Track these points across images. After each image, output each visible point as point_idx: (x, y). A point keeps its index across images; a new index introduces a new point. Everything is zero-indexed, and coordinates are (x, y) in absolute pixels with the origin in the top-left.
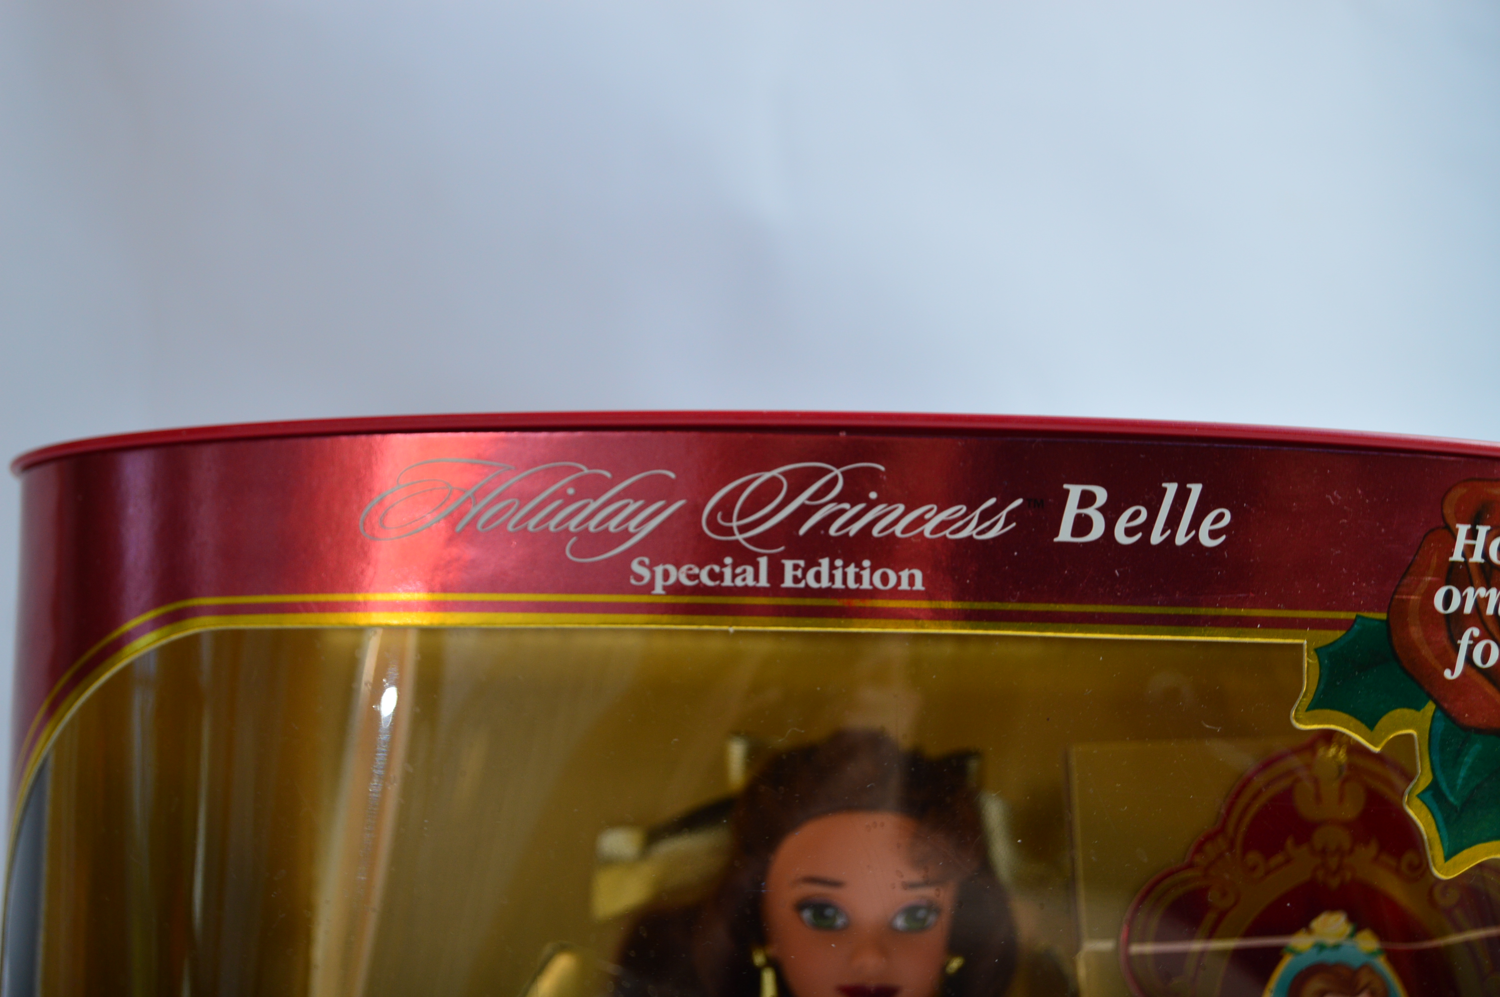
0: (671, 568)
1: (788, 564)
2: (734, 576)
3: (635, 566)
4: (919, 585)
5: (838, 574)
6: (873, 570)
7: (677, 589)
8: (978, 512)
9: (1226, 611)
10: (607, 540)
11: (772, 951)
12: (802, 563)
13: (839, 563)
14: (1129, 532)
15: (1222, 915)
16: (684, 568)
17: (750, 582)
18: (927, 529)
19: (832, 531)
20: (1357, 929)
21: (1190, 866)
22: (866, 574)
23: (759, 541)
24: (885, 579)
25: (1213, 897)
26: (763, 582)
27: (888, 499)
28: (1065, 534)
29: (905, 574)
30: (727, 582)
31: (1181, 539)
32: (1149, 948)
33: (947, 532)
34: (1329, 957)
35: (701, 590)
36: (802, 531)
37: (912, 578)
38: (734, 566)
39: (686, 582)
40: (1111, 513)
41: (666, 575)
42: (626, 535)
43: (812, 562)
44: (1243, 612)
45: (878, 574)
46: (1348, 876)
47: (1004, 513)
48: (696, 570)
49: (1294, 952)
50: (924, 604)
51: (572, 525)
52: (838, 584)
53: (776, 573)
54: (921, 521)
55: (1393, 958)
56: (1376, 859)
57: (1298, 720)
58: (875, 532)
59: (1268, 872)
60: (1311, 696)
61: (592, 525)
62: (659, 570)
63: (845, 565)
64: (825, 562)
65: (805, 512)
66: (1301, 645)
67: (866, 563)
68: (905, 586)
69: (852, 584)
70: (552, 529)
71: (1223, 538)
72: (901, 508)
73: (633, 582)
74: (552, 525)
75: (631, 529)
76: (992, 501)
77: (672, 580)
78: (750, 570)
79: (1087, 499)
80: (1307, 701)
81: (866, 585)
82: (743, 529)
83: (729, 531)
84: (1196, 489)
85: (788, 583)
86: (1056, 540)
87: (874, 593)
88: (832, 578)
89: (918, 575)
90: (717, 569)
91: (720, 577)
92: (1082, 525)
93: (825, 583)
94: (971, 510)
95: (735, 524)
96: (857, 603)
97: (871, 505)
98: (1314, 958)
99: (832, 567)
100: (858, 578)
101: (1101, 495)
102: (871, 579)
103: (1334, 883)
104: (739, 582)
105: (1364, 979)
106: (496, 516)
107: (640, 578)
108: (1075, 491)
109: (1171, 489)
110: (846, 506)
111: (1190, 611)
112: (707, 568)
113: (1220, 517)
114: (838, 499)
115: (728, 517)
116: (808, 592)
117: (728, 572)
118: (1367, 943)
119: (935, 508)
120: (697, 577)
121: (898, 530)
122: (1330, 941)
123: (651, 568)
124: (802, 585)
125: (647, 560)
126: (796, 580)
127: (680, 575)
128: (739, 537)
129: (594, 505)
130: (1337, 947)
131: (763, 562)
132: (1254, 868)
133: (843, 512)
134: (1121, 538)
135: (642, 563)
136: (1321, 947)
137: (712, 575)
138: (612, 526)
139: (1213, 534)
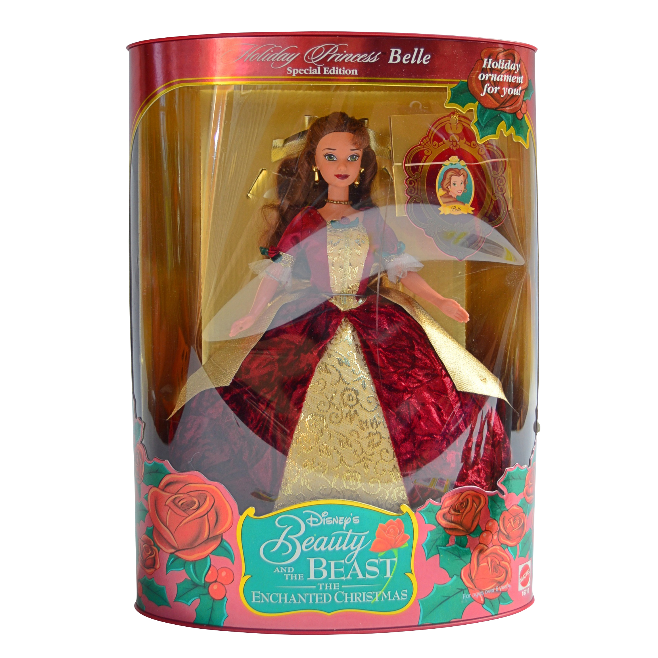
0: (297, 70)
1: (325, 69)
2: (312, 72)
3: (288, 69)
4: (356, 74)
5: (337, 71)
6: (345, 70)
7: (298, 75)
8: (370, 56)
9: (429, 80)
10: (281, 63)
11: (317, 168)
12: (328, 68)
13: (337, 68)
14: (406, 60)
15: (428, 156)
16: (300, 70)
17: (316, 73)
18: (358, 60)
19: (336, 60)
20: (461, 160)
21: (420, 145)
22: (344, 71)
23: (318, 63)
24: (348, 72)
25: (426, 152)
26: (319, 73)
27: (349, 52)
28: (391, 61)
29: (353, 71)
30: (310, 73)
31: (418, 62)
32: (410, 165)
33: (363, 61)
34: (453, 167)
35: (304, 75)
36: (328, 60)
37: (354, 72)
38: (312, 69)
39: (301, 73)
40: (402, 55)
41: (296, 71)
42: (286, 62)
43: (331, 68)
44: (433, 80)
45: (346, 71)
46: (458, 147)
47: (376, 56)
48: (303, 70)
49: (445, 165)
50: (358, 78)
51: (273, 59)
52: (337, 73)
53: (322, 71)
54: (356, 58)
55: (469, 167)
56: (465, 143)
57: (446, 105)
58: (346, 61)
59: (439, 146)
60: (449, 100)
61: (277, 60)
62: (294, 70)
63: (339, 69)
64: (334, 68)
65: (329, 56)
66: (447, 88)
67: (344, 68)
68: (353, 74)
69: (340, 73)
70: (268, 60)
71: (428, 62)
72: (352, 55)
73: (288, 73)
74: (268, 59)
75: (287, 60)
76: (373, 53)
77: (297, 73)
78: (316, 70)
79: (396, 52)
80: (448, 101)
81: (344, 74)
82: (314, 60)
83: (311, 61)
84: (422, 50)
85: (325, 73)
86: (389, 62)
87: (346, 75)
88: (335, 72)
89: (356, 71)
90: (308, 70)
91: (309, 72)
92: (395, 59)
93: (334, 73)
94: (369, 55)
95: (312, 59)
96: (342, 78)
97: (345, 54)
98: (450, 167)
99: (336, 69)
100: (342, 72)
101: (400, 51)
102: (345, 72)
103: (455, 149)
104: (313, 73)
105: (462, 172)
106: (254, 58)
107: (289, 72)
108: (393, 50)
109: (416, 50)
110: (339, 54)
111: (421, 79)
112: (306, 70)
113: (428, 57)
114: (337, 53)
115: (310, 57)
116: (330, 75)
117: (310, 71)
118: (463, 163)
119: (360, 55)
120: (303, 72)
121: (351, 60)
122: (454, 163)
123: (292, 70)
124: (328, 74)
125: (291, 68)
126: (327, 72)
127: (299, 71)
128: (313, 62)
129: (278, 55)
130: (455, 164)
131: (319, 68)
132: (436, 145)
133: (338, 56)
134: (404, 62)
135: (290, 69)
136: (452, 164)
137: (307, 71)
138: (282, 59)
139: (426, 61)
